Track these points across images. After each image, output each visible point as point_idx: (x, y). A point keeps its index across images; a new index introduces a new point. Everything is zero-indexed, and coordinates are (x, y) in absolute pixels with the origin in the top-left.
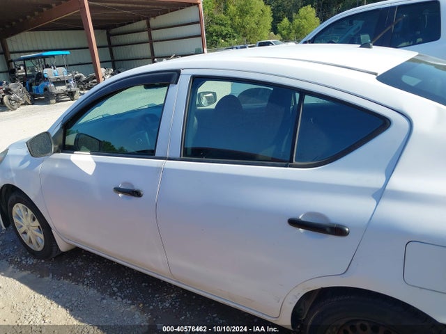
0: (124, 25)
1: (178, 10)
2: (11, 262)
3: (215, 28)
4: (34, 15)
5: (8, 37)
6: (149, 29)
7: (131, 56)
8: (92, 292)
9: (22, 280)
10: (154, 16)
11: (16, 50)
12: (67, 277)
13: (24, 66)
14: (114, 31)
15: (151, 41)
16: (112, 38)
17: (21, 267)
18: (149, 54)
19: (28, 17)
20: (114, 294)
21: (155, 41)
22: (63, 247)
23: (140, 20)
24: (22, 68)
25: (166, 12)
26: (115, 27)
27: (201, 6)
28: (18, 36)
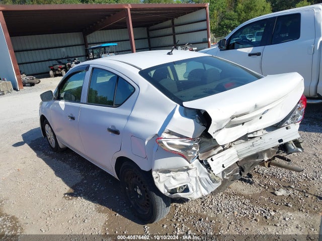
0: (158, 24)
1: (192, 12)
2: (43, 152)
3: (226, 22)
4: (101, 21)
5: (87, 35)
6: (173, 26)
7: (161, 44)
8: (68, 166)
9: (44, 160)
10: (177, 17)
11: (92, 42)
12: (61, 160)
13: (93, 52)
14: (151, 28)
15: (174, 34)
16: (150, 32)
17: (46, 154)
18: (172, 42)
19: (98, 22)
20: (75, 168)
21: (177, 34)
22: (61, 146)
23: (168, 20)
24: (91, 54)
25: (184, 14)
26: (152, 25)
27: (208, 8)
28: (93, 34)
